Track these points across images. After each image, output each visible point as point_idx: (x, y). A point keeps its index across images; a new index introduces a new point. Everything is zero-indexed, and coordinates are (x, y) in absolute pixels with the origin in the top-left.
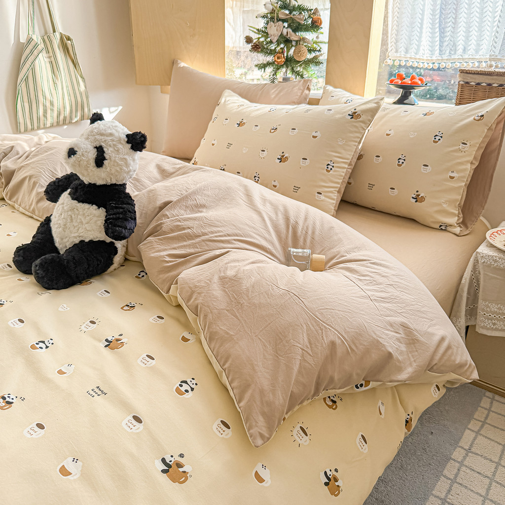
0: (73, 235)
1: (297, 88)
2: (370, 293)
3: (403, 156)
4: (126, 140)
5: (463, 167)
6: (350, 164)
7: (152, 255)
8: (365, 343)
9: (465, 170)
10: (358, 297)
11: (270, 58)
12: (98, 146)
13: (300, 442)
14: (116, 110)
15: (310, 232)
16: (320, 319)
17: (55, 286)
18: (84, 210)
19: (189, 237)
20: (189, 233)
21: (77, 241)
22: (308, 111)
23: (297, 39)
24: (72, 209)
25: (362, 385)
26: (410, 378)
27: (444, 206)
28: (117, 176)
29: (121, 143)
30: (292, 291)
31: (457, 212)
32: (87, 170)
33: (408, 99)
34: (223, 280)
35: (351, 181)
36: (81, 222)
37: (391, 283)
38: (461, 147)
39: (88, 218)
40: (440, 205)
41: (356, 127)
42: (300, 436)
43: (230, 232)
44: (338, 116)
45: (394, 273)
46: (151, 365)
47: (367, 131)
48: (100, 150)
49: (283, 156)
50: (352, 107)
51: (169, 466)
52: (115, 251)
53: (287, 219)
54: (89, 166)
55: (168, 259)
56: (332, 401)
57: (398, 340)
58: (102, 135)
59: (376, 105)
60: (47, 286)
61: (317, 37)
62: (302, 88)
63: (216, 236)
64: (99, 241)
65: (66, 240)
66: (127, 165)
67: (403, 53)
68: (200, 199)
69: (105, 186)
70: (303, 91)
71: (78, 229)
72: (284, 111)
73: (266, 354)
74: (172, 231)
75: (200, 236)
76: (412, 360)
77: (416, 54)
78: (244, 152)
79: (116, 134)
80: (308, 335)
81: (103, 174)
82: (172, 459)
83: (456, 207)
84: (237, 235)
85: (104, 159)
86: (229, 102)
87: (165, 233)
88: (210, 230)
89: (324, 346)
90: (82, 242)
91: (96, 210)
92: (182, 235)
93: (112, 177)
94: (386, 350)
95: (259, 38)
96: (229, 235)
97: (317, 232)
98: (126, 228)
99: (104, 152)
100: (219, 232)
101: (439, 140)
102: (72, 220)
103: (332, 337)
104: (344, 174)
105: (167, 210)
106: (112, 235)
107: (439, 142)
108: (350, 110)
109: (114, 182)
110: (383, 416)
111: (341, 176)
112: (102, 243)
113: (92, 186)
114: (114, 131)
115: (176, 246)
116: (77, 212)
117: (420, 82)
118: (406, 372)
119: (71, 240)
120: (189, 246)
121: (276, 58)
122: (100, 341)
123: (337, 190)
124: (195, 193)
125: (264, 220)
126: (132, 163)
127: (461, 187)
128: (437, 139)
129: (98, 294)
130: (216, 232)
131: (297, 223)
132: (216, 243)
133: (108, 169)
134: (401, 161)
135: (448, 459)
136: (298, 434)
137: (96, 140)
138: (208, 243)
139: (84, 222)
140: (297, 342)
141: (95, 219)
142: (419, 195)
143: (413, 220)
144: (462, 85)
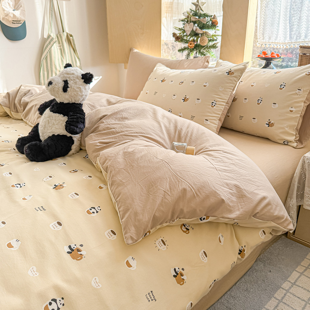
0: (49, 131)
1: (201, 61)
2: (217, 166)
3: (261, 98)
4: (81, 77)
5: (299, 104)
6: (227, 103)
7: (91, 142)
8: (206, 192)
9: (300, 106)
10: (208, 167)
11: (186, 45)
12: (65, 80)
13: (160, 248)
14: (98, 78)
15: (189, 135)
16: (179, 176)
17: (36, 160)
18: (56, 117)
19: (113, 133)
20: (113, 131)
21: (51, 135)
22: (202, 72)
23: (201, 33)
24: (49, 117)
25: (204, 219)
26: (238, 218)
27: (286, 129)
28: (75, 97)
29: (78, 79)
30: (165, 160)
31: (295, 133)
32: (58, 94)
33: (269, 66)
34: (125, 154)
35: (229, 114)
36: (54, 124)
37: (234, 163)
38: (297, 92)
39: (58, 121)
40: (283, 128)
41: (231, 80)
42: (160, 244)
43: (138, 131)
44: (220, 73)
45: (237, 158)
46: (76, 198)
47: (238, 83)
48: (66, 82)
49: (185, 98)
50: (228, 68)
51: (72, 250)
52: (73, 142)
53: (176, 127)
54: (59, 91)
55: (98, 144)
56: (186, 228)
57: (231, 193)
58: (68, 74)
59: (243, 67)
60: (31, 159)
61: (215, 32)
62: (204, 61)
63: (129, 133)
64: (63, 136)
65: (45, 134)
66: (81, 91)
67: (267, 40)
68: (125, 115)
69: (68, 104)
70: (204, 63)
71: (52, 128)
72: (189, 72)
73: (142, 193)
74: (104, 130)
75: (120, 133)
76: (240, 207)
77: (275, 40)
78: (164, 96)
79: (76, 74)
80: (170, 184)
81: (67, 96)
82: (75, 247)
83: (294, 130)
84: (142, 133)
85: (68, 87)
86: (158, 69)
87: (100, 131)
88: (126, 130)
89: (179, 190)
90: (54, 135)
91: (62, 117)
92: (109, 132)
93: (72, 98)
94: (220, 197)
95: (180, 33)
96: (137, 133)
97: (194, 135)
98: (77, 127)
99: (68, 83)
100: (131, 131)
101: (283, 87)
102: (49, 123)
103: (184, 186)
104: (223, 109)
105: (104, 119)
106: (69, 130)
107: (283, 89)
108: (227, 70)
109: (73, 101)
110: (222, 243)
111: (221, 110)
112: (64, 136)
113: (62, 104)
114: (75, 72)
115: (105, 138)
116: (52, 118)
117: (276, 56)
118: (235, 213)
119: (48, 134)
120: (112, 138)
121: (189, 44)
122: (51, 186)
124: (122, 111)
125: (161, 126)
126: (84, 90)
127: (297, 117)
128: (282, 87)
129: (59, 165)
130: (129, 131)
131: (181, 129)
132: (128, 137)
133: (70, 93)
134: (260, 101)
135: (279, 287)
136: (159, 243)
137: (64, 77)
138: (123, 136)
139: (55, 124)
140: (162, 187)
141: (61, 122)
142: (270, 122)
143: (267, 139)
144: (302, 55)
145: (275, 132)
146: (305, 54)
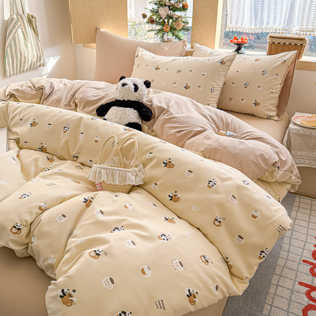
3: (247, 83)
5: (277, 87)
6: (221, 88)
9: (278, 88)
22: (196, 60)
23: (176, 17)
27: (269, 106)
29: (143, 83)
31: (275, 109)
33: (240, 50)
38: (275, 77)
40: (267, 106)
41: (224, 69)
48: (135, 85)
49: (187, 86)
50: (221, 58)
61: (185, 15)
62: (182, 45)
67: (234, 24)
70: (183, 47)
71: (128, 118)
77: (242, 25)
78: (163, 84)
83: (274, 107)
99: (137, 86)
102: (123, 114)
104: (218, 94)
107: (265, 75)
108: (220, 60)
116: (125, 111)
121: (165, 28)
123: (216, 102)
127: (277, 96)
128: (264, 73)
133: (140, 92)
134: (246, 85)
142: (256, 102)
143: (253, 115)
144: (271, 44)
145: (261, 110)
146: (274, 43)
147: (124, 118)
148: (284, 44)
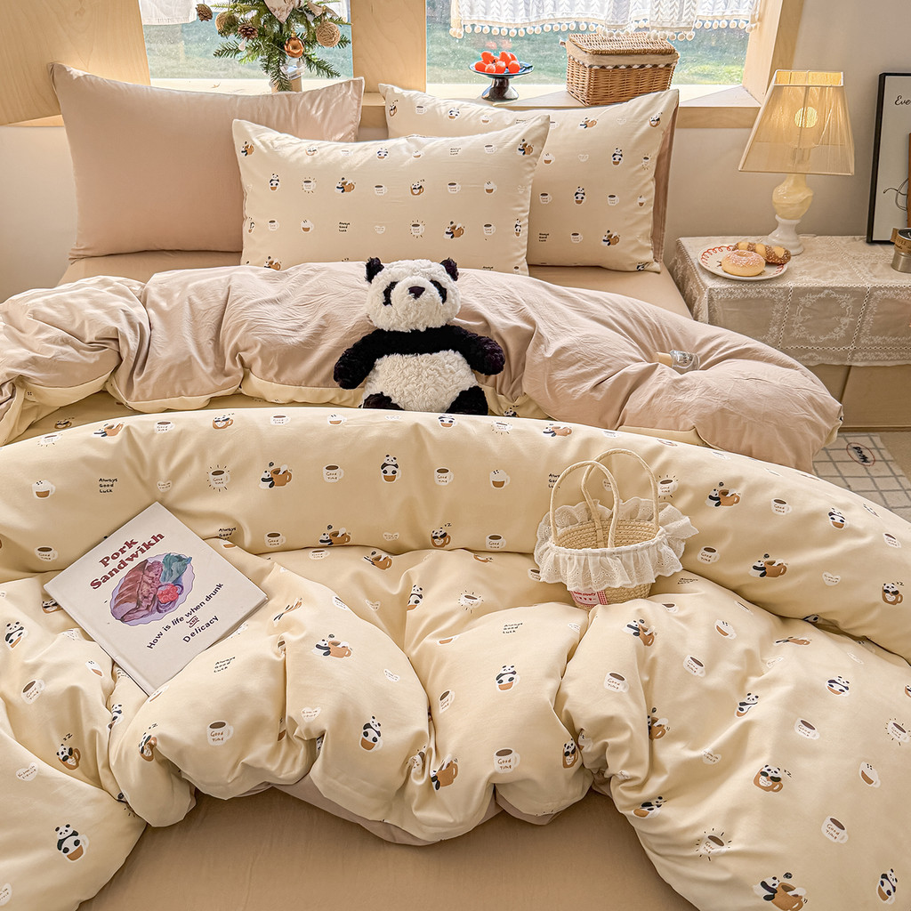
3: (580, 189)
9: (651, 191)
12: (430, 279)
22: (454, 151)
27: (640, 241)
31: (651, 244)
38: (644, 163)
40: (635, 241)
41: (530, 164)
49: (454, 228)
50: (519, 138)
78: (379, 232)
81: (448, 309)
83: (649, 239)
85: (446, 291)
91: (455, 354)
99: (439, 284)
101: (619, 159)
107: (621, 162)
108: (517, 143)
127: (650, 212)
128: (616, 158)
134: (580, 196)
142: (610, 236)
143: (599, 267)
144: (596, 70)
145: (623, 253)
146: (603, 67)
147: (445, 383)
148: (629, 67)
